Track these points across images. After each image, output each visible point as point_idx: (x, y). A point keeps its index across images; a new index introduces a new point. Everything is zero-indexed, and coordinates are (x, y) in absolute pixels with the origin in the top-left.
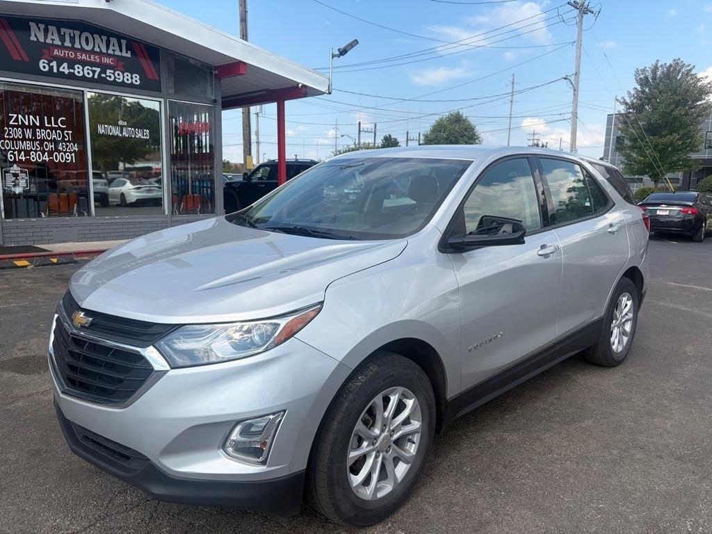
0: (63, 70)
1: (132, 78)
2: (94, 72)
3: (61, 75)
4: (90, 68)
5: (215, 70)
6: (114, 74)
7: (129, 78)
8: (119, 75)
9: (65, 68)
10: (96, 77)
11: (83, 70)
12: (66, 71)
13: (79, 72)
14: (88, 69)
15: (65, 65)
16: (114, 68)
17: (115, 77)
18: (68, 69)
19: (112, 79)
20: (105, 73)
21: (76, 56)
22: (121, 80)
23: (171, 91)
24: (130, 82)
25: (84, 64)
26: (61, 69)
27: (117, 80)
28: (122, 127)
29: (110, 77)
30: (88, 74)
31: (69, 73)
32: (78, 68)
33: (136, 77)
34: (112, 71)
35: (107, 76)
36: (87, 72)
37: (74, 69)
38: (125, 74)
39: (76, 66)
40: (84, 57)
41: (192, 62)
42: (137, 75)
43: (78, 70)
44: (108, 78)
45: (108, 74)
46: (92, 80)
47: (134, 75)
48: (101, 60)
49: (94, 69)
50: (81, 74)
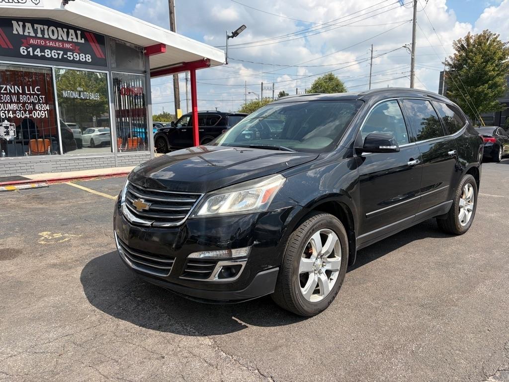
0: (37, 54)
1: (85, 57)
2: (59, 54)
3: (35, 57)
4: (56, 52)
5: (145, 50)
6: (73, 55)
7: (84, 57)
8: (76, 55)
9: (38, 52)
10: (60, 57)
11: (51, 53)
12: (39, 54)
13: (48, 55)
14: (54, 52)
15: (38, 50)
16: (72, 51)
17: (74, 57)
18: (41, 53)
19: (72, 58)
20: (67, 55)
21: (46, 43)
22: (78, 59)
23: (114, 65)
24: (84, 60)
25: (51, 48)
26: (35, 53)
27: (75, 59)
28: (80, 92)
29: (70, 57)
30: (55, 55)
31: (41, 55)
32: (48, 52)
33: (88, 57)
34: (72, 53)
35: (68, 57)
36: (54, 54)
37: (45, 53)
38: (81, 55)
39: (46, 51)
40: (51, 44)
41: (128, 44)
42: (89, 56)
43: (48, 53)
44: (69, 58)
45: (68, 55)
46: (57, 60)
47: (87, 56)
48: (63, 46)
49: (58, 52)
50: (50, 56)
